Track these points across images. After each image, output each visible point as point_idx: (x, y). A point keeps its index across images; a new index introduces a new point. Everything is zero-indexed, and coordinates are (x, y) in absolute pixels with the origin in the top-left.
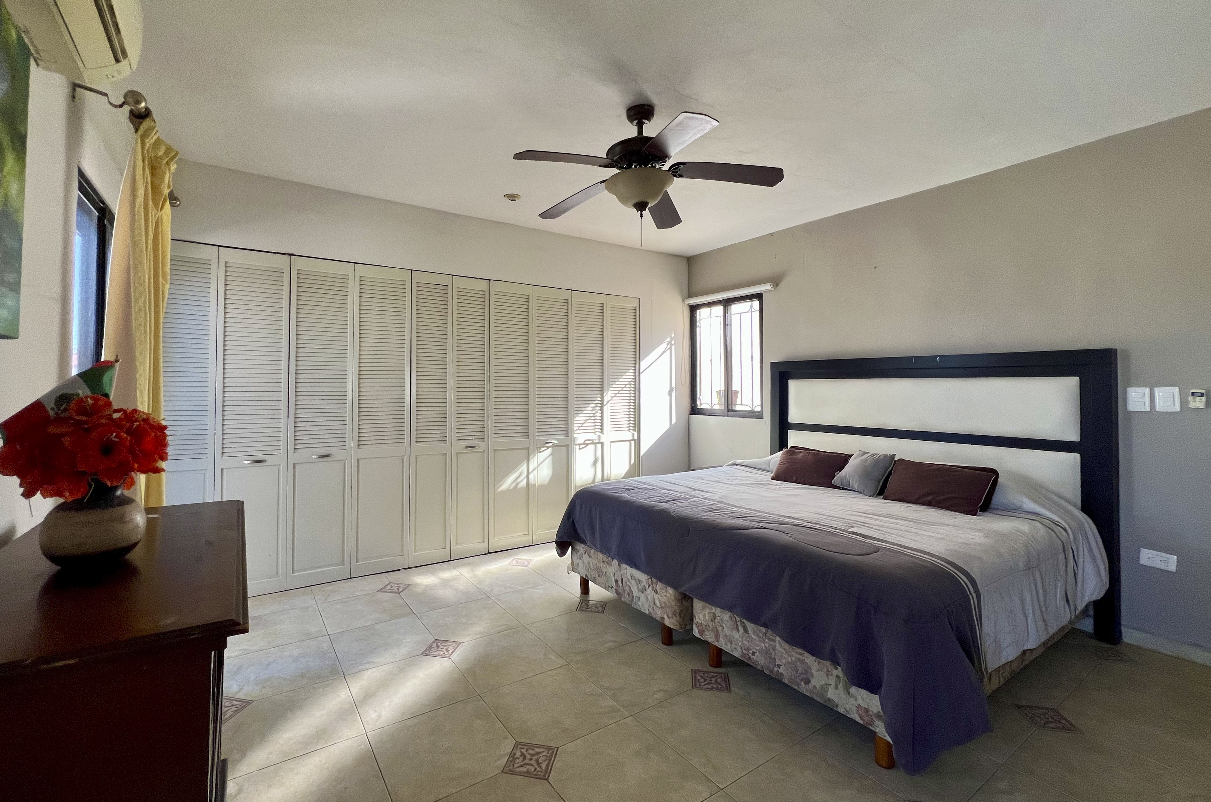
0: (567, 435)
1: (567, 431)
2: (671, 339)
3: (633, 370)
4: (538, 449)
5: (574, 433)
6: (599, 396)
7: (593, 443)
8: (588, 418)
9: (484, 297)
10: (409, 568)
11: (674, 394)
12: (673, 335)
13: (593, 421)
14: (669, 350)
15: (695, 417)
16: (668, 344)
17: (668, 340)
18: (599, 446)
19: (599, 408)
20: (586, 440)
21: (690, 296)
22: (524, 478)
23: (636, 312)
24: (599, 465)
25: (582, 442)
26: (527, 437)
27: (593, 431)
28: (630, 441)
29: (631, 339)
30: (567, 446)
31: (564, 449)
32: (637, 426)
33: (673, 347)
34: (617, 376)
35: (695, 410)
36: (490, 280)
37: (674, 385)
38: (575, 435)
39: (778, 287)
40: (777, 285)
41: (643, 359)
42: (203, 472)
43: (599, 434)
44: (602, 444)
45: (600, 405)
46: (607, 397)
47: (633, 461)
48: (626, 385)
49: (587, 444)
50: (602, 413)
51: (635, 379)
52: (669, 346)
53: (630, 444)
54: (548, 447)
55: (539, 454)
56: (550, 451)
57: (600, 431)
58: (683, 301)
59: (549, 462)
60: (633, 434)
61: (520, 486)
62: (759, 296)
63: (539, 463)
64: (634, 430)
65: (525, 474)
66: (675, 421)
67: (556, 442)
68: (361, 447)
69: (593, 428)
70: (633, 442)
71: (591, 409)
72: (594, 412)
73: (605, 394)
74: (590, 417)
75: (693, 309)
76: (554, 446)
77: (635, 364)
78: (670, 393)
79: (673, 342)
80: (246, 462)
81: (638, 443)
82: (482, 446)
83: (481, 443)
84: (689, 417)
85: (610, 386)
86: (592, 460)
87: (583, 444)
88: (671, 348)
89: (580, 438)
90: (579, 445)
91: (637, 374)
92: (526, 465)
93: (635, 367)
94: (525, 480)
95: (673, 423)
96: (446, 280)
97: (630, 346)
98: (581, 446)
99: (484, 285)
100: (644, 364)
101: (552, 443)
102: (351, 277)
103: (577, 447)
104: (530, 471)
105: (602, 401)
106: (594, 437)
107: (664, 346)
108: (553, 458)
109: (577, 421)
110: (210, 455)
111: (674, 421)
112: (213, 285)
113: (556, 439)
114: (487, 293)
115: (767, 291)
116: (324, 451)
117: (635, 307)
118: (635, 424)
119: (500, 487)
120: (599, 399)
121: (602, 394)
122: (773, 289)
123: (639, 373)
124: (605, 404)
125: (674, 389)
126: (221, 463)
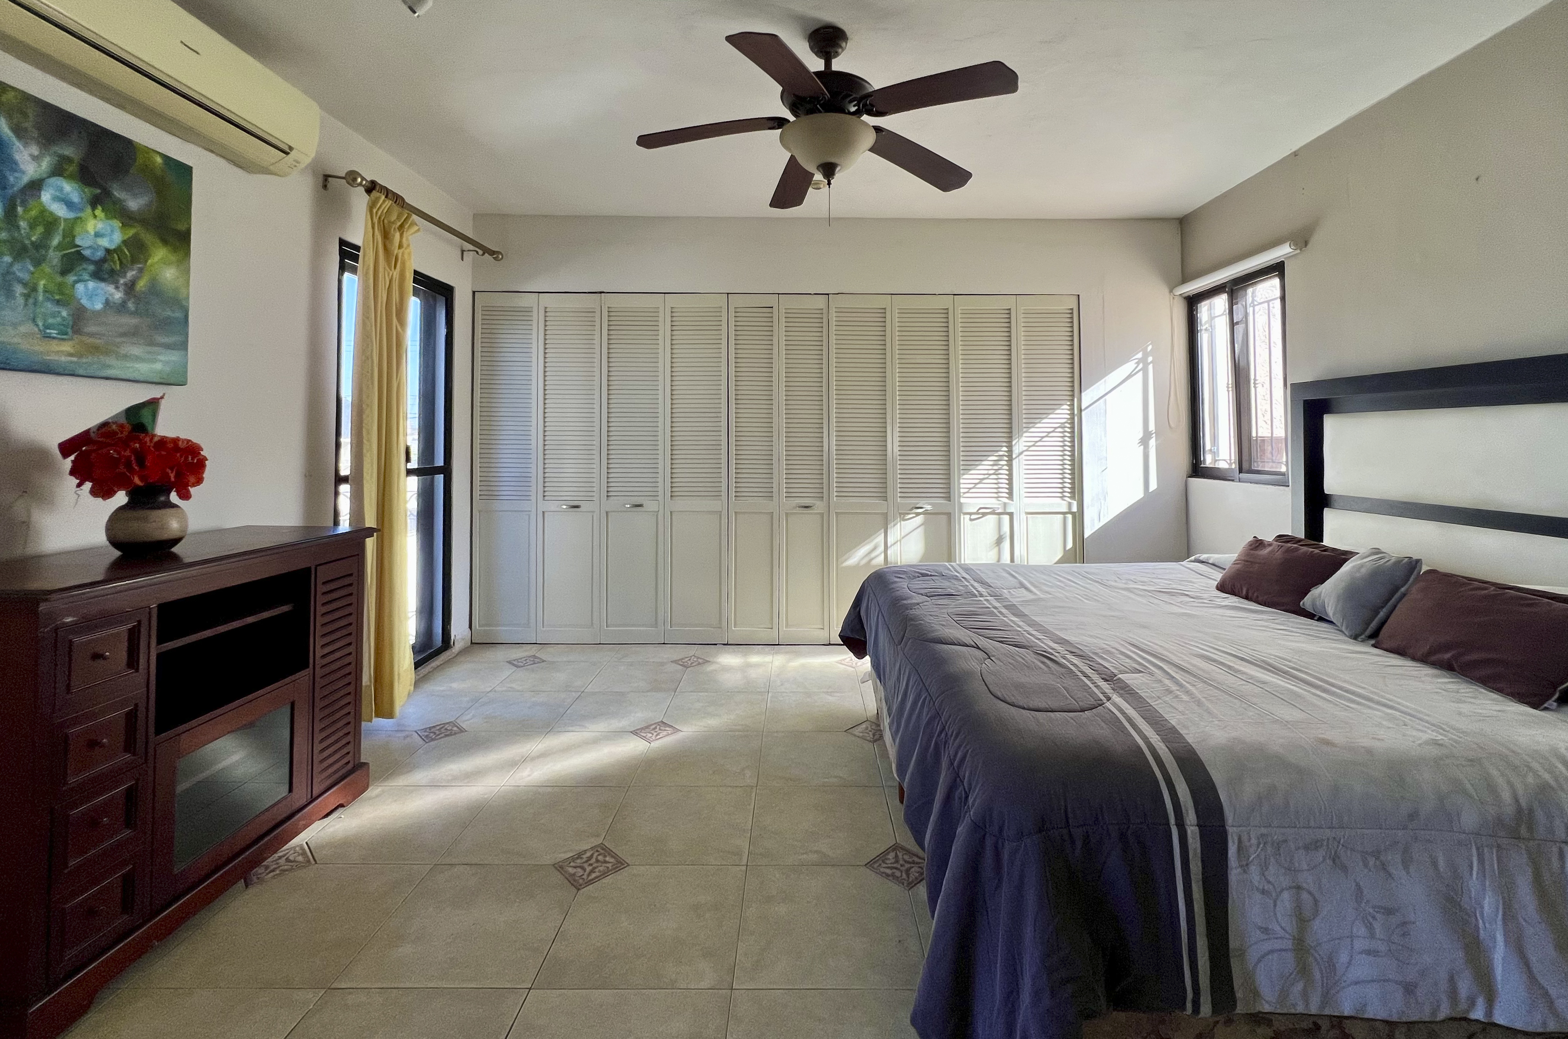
0: (948, 498)
1: (948, 494)
2: (1146, 355)
3: (1068, 405)
4: (903, 516)
5: (960, 497)
6: (1005, 444)
7: (993, 513)
8: (986, 476)
9: (821, 319)
10: (727, 644)
11: (1152, 443)
12: (1150, 348)
13: (995, 481)
14: (1141, 373)
15: (1197, 483)
16: (1138, 363)
17: (1140, 355)
18: (1006, 518)
19: (1005, 463)
20: (980, 508)
21: (1185, 280)
22: (881, 553)
23: (1074, 317)
24: (1006, 544)
25: (975, 510)
26: (885, 499)
27: (995, 495)
28: (1064, 513)
29: (1065, 358)
30: (949, 515)
31: (944, 518)
32: (1077, 490)
33: (1151, 367)
34: (1034, 418)
35: (1197, 470)
36: (828, 294)
37: (1152, 427)
38: (962, 500)
39: (1309, 246)
40: (1306, 243)
41: (1086, 390)
42: (527, 513)
43: (1006, 500)
44: (1011, 515)
45: (1006, 458)
46: (1019, 445)
47: (1070, 545)
48: (1056, 428)
49: (984, 514)
50: (1010, 470)
51: (1073, 418)
52: (1141, 366)
53: (1065, 519)
54: (918, 514)
55: (902, 522)
56: (920, 519)
57: (1007, 496)
58: (1171, 291)
59: (919, 536)
60: (1070, 504)
61: (874, 562)
62: (1278, 269)
63: (903, 534)
64: (1073, 497)
65: (882, 548)
66: (1155, 487)
67: (929, 507)
68: (674, 498)
69: (995, 491)
70: (1070, 517)
71: (991, 463)
72: (996, 468)
73: (1014, 443)
74: (990, 474)
75: (1192, 302)
76: (926, 513)
77: (1073, 396)
78: (1144, 442)
79: (1150, 359)
80: (565, 507)
81: (1079, 518)
82: (819, 506)
83: (818, 503)
84: (1186, 482)
85: (1025, 430)
86: (993, 537)
87: (977, 513)
88: (1145, 371)
89: (971, 502)
90: (970, 514)
91: (1076, 412)
92: (883, 535)
93: (1073, 400)
94: (883, 555)
95: (1151, 490)
96: (772, 301)
97: (1065, 370)
98: (973, 517)
99: (821, 302)
100: (1087, 397)
101: (921, 508)
102: (661, 310)
103: (967, 517)
104: (889, 545)
105: (1010, 451)
106: (992, 503)
107: (1129, 367)
108: (926, 531)
109: (965, 481)
110: (533, 498)
111: (1153, 486)
112: (534, 332)
113: (929, 504)
114: (825, 311)
115: (1290, 257)
116: (638, 501)
117: (1072, 309)
118: (1073, 488)
119: (846, 560)
120: (1005, 449)
121: (1011, 442)
122: (1298, 251)
123: (1080, 410)
124: (1014, 456)
125: (1154, 435)
126: (543, 506)
